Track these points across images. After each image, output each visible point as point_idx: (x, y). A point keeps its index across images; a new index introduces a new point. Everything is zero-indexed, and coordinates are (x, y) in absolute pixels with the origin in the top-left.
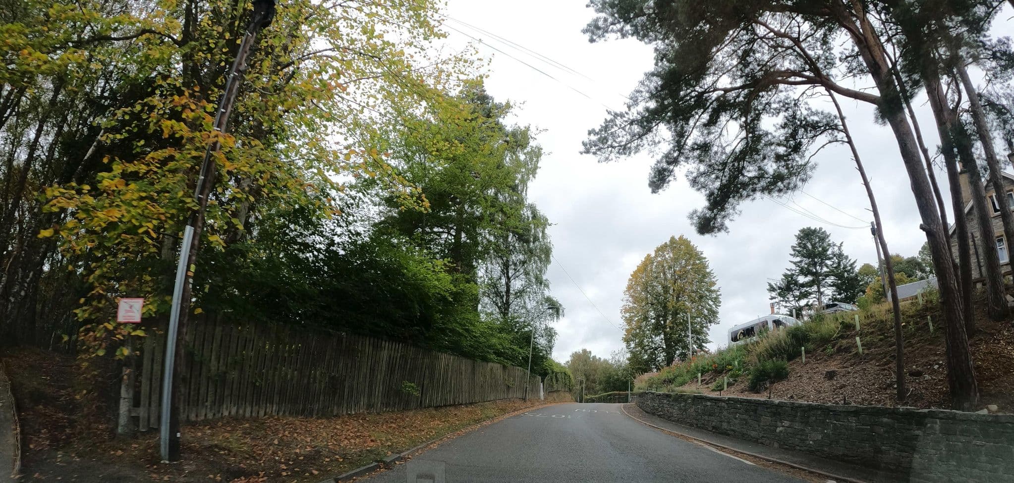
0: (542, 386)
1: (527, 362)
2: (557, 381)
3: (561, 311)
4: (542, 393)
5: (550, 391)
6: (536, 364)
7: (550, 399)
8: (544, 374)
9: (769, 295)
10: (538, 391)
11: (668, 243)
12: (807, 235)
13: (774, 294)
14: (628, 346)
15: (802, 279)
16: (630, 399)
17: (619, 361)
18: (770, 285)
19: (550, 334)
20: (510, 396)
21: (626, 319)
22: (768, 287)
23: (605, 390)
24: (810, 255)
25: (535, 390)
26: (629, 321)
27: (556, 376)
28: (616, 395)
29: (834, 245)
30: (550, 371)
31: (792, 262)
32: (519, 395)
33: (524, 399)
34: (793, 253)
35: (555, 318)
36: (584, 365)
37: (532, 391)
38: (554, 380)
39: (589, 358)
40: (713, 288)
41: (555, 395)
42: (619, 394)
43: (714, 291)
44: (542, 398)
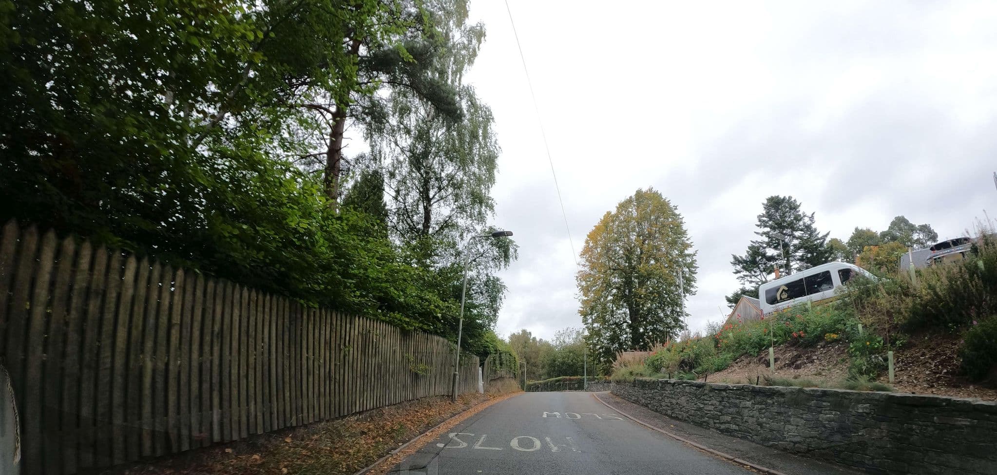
0: (480, 372)
1: (455, 329)
2: (501, 364)
3: (511, 250)
4: (481, 383)
5: (493, 379)
6: (472, 336)
7: (493, 390)
8: (484, 354)
9: (733, 268)
10: (475, 379)
11: (634, 197)
12: (775, 204)
13: (739, 267)
14: (585, 321)
15: (770, 252)
16: (586, 386)
17: (564, 342)
18: (735, 257)
19: (493, 289)
20: (421, 393)
21: (583, 288)
22: (732, 260)
23: (550, 375)
24: (779, 226)
25: (469, 378)
26: (586, 290)
27: (500, 357)
28: (566, 380)
29: (805, 216)
30: (492, 350)
31: (757, 233)
32: (441, 390)
33: (451, 397)
34: (759, 223)
35: (503, 264)
36: (524, 347)
37: (466, 380)
38: (497, 362)
39: (529, 339)
40: (686, 252)
41: (499, 383)
42: (570, 380)
43: (689, 255)
44: (482, 391)
